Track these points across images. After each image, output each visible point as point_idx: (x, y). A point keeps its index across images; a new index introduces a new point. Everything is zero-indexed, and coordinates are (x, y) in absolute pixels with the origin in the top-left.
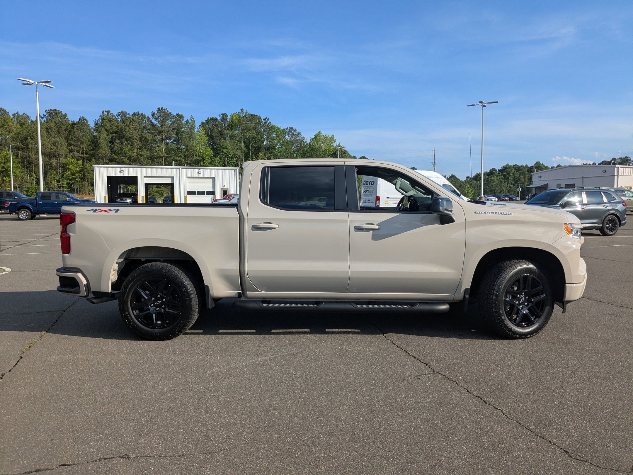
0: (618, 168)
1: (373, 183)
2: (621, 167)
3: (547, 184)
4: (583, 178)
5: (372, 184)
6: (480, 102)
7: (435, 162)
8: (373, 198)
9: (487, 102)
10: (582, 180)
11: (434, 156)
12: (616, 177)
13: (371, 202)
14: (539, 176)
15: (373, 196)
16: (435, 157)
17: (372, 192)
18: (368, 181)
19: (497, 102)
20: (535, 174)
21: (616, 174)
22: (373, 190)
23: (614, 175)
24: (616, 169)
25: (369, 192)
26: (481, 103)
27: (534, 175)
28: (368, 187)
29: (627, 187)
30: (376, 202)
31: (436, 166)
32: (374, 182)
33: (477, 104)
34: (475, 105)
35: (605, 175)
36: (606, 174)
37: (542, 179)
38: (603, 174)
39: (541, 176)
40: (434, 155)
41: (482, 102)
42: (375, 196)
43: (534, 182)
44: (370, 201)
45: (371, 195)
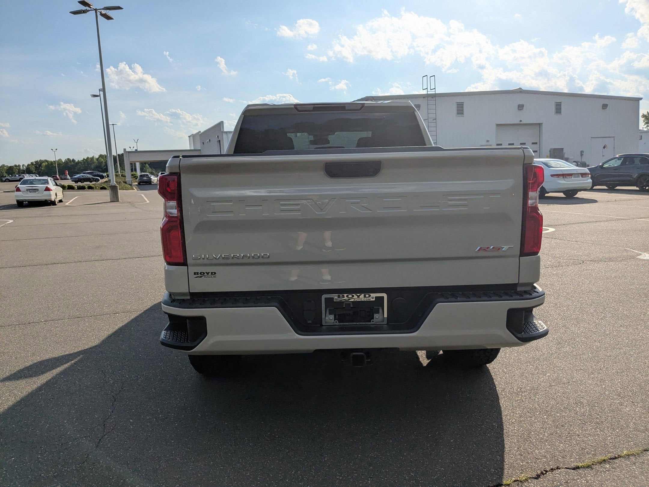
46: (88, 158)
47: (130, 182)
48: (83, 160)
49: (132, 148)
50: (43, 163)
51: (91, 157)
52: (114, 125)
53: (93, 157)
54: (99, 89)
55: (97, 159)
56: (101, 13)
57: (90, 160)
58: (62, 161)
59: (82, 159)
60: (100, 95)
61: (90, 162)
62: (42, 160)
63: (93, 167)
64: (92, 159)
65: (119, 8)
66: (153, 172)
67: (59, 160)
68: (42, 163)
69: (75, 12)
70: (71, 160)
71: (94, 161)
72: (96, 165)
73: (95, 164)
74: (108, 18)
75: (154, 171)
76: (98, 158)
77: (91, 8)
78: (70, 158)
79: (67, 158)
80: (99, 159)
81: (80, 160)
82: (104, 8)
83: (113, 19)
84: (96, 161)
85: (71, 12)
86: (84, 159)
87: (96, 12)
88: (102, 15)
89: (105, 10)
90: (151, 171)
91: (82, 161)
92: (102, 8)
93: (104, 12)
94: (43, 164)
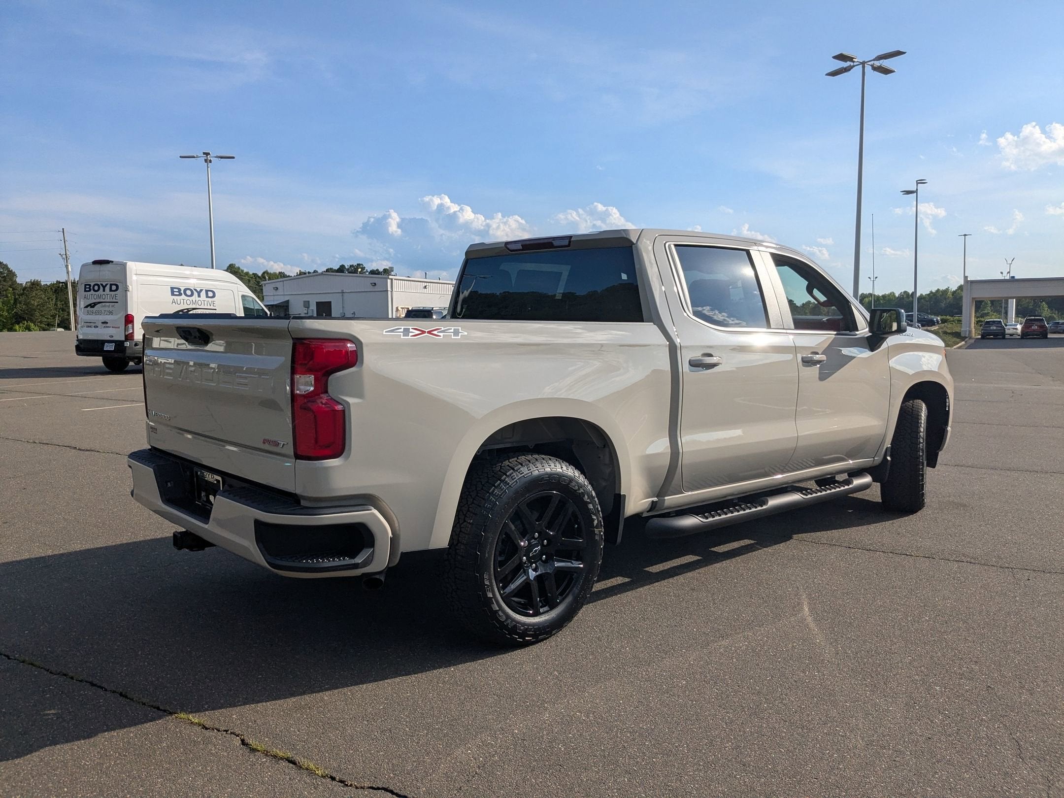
0: (392, 279)
1: (114, 288)
2: (395, 279)
3: (289, 300)
4: (343, 292)
5: (111, 290)
6: (204, 153)
7: (66, 255)
8: (120, 318)
9: (216, 155)
10: (341, 297)
11: (65, 242)
12: (389, 293)
13: (113, 327)
14: (274, 288)
15: (117, 314)
16: (66, 245)
17: (113, 306)
18: (99, 283)
19: (233, 158)
20: (267, 284)
21: (389, 289)
22: (117, 302)
23: (388, 291)
24: (389, 281)
25: (105, 306)
26: (205, 156)
27: (265, 286)
28: (100, 297)
29: (404, 308)
30: (125, 326)
31: (69, 261)
32: (117, 286)
33: (197, 157)
34: (194, 157)
35: (374, 290)
36: (376, 288)
37: (280, 292)
38: (372, 289)
39: (277, 288)
40: (63, 241)
41: (207, 154)
42: (122, 313)
43: (268, 297)
44: (108, 325)
45: (111, 313)
46: (938, 290)
47: (967, 333)
48: (929, 295)
49: (1005, 274)
50: (865, 298)
51: (944, 288)
52: (967, 235)
53: (947, 289)
54: (917, 181)
55: (954, 292)
56: (872, 66)
57: (941, 293)
58: (895, 296)
59: (928, 293)
60: (917, 189)
61: (940, 297)
62: (865, 293)
63: (944, 306)
64: (946, 291)
65: (899, 53)
66: (1053, 316)
67: (891, 293)
68: (863, 299)
69: (833, 73)
70: (909, 293)
71: (948, 295)
72: (950, 302)
73: (948, 301)
74: (886, 71)
75: (1055, 314)
76: (956, 290)
77: (854, 62)
78: (908, 291)
79: (903, 291)
80: (957, 293)
81: (924, 295)
82: (876, 57)
83: (893, 72)
84: (951, 296)
85: (827, 75)
86: (931, 292)
87: (864, 67)
88: (875, 68)
89: (877, 61)
90: (1050, 315)
91: (927, 296)
92: (872, 59)
93: (877, 63)
94: (865, 300)
